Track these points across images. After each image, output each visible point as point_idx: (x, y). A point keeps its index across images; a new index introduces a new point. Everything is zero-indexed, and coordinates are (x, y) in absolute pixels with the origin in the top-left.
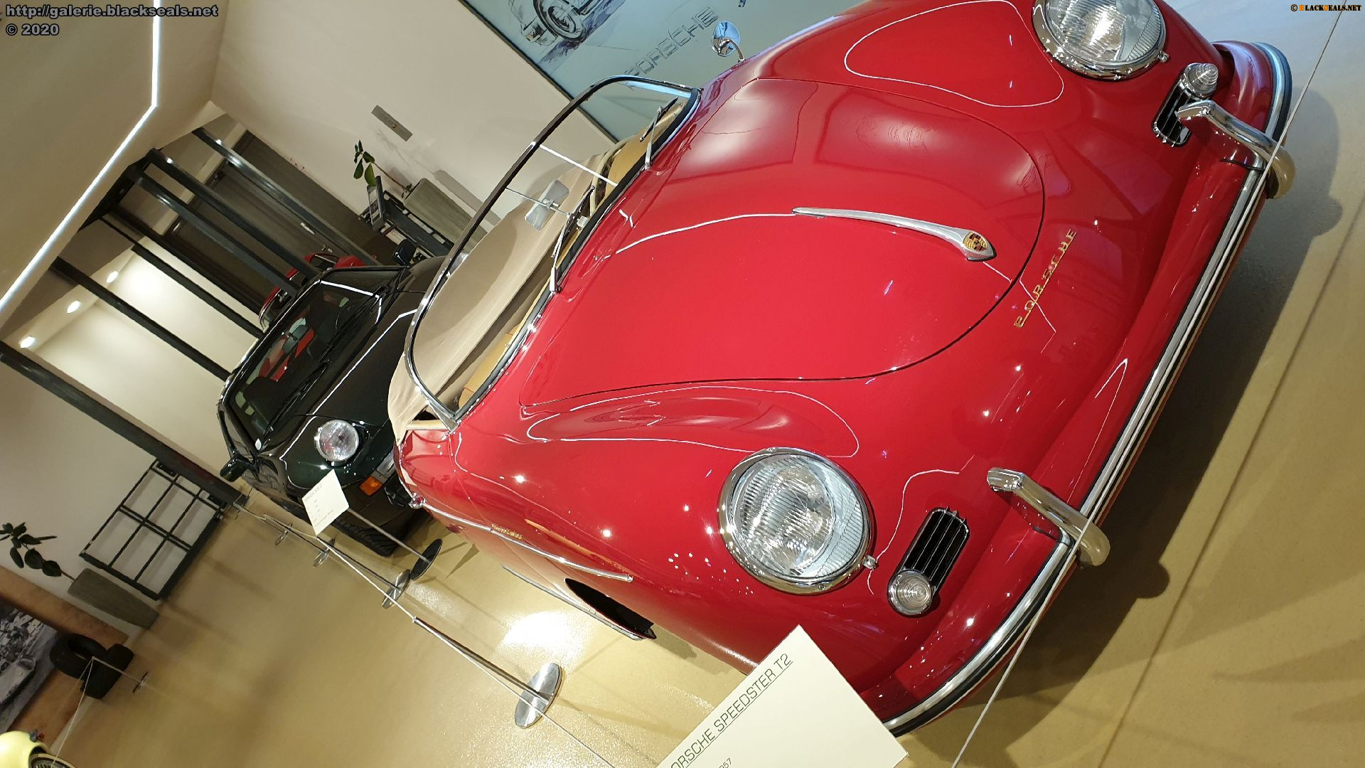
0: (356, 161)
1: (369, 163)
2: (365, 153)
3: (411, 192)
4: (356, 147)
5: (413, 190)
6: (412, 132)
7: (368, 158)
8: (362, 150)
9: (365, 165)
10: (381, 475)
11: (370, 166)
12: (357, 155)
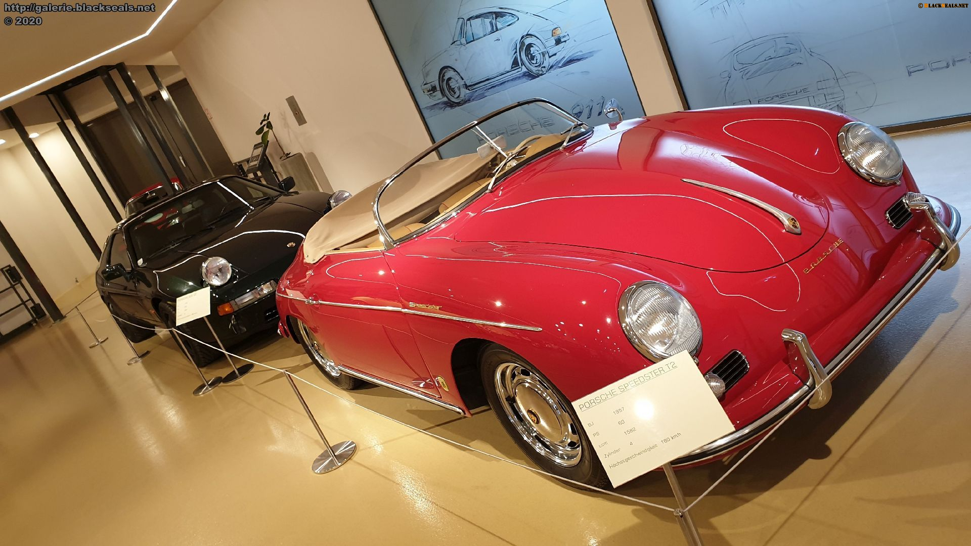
0: (261, 123)
1: (268, 129)
2: (270, 122)
3: (287, 158)
4: (265, 115)
5: (289, 157)
6: (307, 120)
7: (269, 126)
8: (268, 119)
9: (266, 129)
10: (236, 304)
11: (268, 131)
12: (264, 120)
